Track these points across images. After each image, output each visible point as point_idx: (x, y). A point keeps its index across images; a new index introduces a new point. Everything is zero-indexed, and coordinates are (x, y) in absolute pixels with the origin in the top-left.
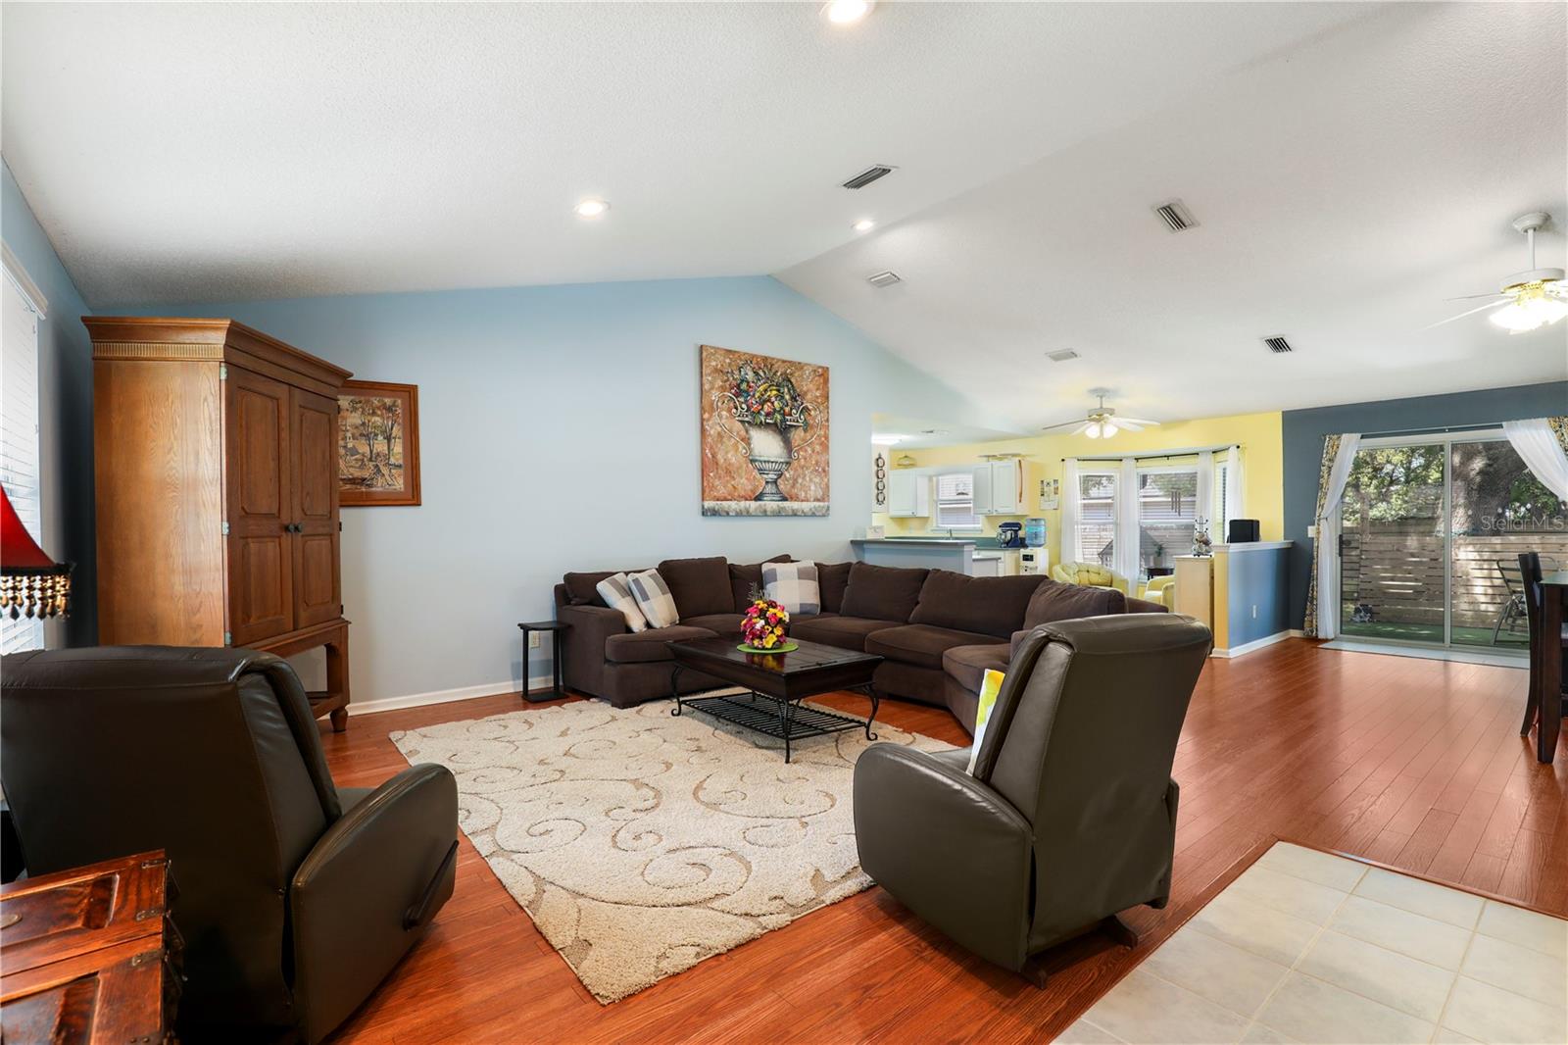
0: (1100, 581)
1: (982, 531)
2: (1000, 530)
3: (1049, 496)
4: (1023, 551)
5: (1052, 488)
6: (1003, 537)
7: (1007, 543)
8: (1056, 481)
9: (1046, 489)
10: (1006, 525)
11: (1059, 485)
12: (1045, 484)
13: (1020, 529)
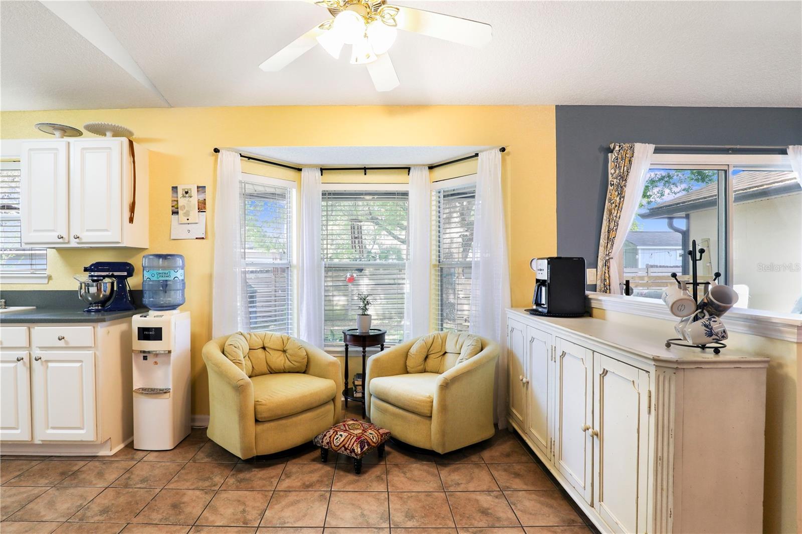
0: (288, 364)
1: (50, 278)
2: (85, 277)
3: (187, 214)
4: (138, 321)
5: (195, 198)
6: (93, 290)
7: (103, 302)
8: (201, 189)
9: (182, 202)
10: (98, 266)
11: (208, 196)
12: (180, 192)
13: (130, 274)
